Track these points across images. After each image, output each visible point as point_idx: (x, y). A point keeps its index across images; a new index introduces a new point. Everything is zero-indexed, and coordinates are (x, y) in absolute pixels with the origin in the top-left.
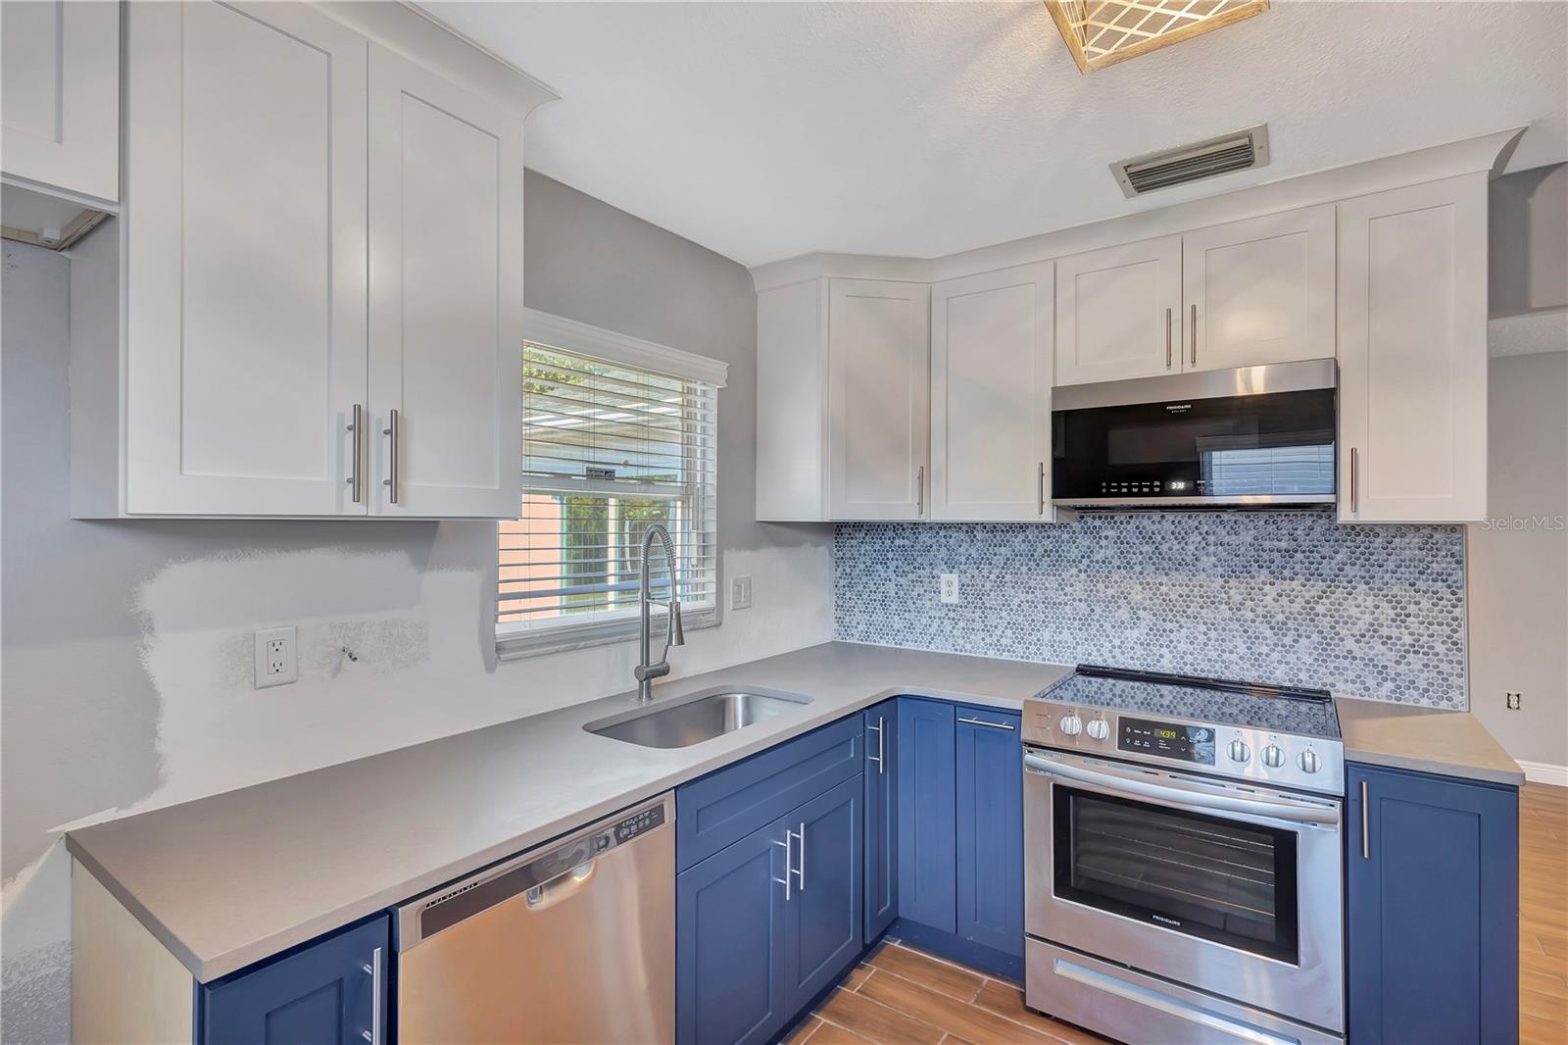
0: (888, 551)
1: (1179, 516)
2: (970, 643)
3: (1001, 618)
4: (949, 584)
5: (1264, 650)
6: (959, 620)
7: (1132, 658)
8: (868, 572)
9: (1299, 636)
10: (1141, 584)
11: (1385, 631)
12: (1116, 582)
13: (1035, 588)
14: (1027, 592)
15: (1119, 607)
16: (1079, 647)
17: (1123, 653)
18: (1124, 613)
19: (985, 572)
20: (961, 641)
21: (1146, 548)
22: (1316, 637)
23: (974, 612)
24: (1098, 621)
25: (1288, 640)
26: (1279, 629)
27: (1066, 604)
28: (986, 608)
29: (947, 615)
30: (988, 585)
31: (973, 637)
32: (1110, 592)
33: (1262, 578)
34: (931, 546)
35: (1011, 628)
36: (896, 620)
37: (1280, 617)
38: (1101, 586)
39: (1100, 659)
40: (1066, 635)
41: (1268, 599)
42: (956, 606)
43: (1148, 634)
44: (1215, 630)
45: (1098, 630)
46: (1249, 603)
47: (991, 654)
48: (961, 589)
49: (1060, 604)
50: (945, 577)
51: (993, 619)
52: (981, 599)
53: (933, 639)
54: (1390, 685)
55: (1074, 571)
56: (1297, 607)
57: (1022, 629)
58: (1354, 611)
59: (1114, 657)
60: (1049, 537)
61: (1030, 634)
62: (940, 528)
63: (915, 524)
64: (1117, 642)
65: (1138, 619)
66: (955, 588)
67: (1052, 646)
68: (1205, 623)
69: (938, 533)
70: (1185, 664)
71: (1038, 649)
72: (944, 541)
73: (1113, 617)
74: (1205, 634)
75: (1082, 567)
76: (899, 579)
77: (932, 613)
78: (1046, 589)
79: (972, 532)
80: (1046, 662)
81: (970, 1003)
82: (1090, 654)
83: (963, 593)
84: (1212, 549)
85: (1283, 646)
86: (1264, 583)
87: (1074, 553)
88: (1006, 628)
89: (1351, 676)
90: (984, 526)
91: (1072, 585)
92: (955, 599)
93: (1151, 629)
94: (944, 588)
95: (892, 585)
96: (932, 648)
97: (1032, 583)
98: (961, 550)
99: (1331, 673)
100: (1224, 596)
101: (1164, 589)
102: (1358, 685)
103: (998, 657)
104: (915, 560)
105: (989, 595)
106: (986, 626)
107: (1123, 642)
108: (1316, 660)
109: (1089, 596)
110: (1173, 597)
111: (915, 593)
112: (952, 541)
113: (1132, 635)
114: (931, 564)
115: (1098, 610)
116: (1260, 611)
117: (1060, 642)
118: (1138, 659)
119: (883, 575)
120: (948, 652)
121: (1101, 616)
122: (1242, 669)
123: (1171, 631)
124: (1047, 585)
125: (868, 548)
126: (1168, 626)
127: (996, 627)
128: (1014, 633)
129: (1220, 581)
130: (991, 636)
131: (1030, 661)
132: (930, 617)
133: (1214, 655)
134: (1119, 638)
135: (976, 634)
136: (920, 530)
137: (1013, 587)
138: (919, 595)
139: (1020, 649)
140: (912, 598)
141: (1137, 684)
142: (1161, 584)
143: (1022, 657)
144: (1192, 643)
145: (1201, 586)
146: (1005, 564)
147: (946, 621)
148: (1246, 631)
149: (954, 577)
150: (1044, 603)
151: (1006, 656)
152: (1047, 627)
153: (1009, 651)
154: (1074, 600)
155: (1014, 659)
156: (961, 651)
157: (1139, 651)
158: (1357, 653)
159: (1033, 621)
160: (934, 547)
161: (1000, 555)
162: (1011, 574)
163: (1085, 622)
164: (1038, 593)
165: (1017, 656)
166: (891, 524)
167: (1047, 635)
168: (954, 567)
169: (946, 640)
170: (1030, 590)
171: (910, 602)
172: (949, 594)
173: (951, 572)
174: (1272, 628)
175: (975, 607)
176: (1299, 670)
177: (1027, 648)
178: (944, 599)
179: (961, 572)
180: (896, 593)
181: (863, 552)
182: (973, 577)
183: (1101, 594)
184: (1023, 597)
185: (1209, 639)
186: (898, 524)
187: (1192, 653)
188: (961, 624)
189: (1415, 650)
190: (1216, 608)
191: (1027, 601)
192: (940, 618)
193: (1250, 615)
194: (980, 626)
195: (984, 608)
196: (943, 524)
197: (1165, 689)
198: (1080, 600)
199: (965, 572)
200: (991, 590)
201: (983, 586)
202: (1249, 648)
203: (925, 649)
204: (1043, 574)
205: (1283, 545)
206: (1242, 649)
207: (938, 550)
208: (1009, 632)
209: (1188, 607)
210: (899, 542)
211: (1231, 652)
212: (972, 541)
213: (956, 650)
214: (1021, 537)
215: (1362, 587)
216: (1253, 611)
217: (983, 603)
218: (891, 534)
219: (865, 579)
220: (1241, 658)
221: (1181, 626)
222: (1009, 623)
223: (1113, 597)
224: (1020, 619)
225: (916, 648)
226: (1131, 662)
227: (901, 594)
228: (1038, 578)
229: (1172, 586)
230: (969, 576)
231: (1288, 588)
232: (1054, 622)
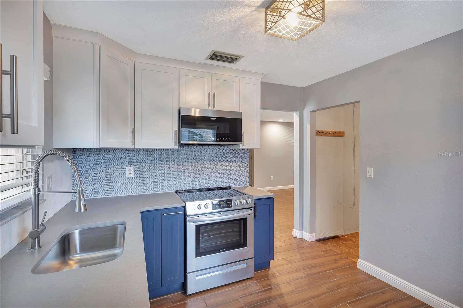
0: (102, 160)
1: (200, 147)
2: (138, 190)
3: (149, 180)
4: (130, 170)
5: (217, 179)
6: (134, 183)
7: (189, 186)
8: (91, 169)
9: (224, 175)
10: (191, 165)
11: (238, 172)
12: (185, 165)
13: (161, 169)
14: (158, 171)
15: (186, 173)
16: (175, 186)
17: (187, 185)
18: (187, 174)
19: (144, 166)
20: (134, 190)
21: (192, 155)
22: (227, 175)
23: (139, 179)
24: (180, 177)
25: (222, 176)
26: (220, 174)
27: (171, 173)
28: (144, 177)
29: (129, 182)
30: (145, 170)
31: (139, 188)
32: (183, 168)
33: (217, 162)
34: (122, 157)
35: (153, 183)
36: (106, 187)
37: (220, 171)
38: (181, 167)
39: (180, 188)
40: (171, 183)
41: (218, 167)
42: (133, 178)
43: (193, 179)
44: (208, 176)
45: (180, 180)
46: (215, 168)
47: (146, 193)
48: (134, 172)
49: (169, 173)
50: (128, 168)
51: (146, 181)
52: (142, 175)
53: (123, 191)
54: (238, 183)
55: (173, 163)
56: (223, 168)
57: (157, 183)
58: (233, 168)
59: (184, 187)
60: (165, 153)
61: (159, 184)
62: (126, 151)
63: (115, 149)
64: (185, 182)
65: (190, 175)
66: (132, 172)
67: (167, 187)
68: (206, 174)
69: (125, 152)
70: (202, 185)
71: (162, 188)
72: (127, 155)
73: (184, 175)
74: (206, 177)
75: (175, 162)
76: (107, 170)
77: (122, 182)
78: (165, 169)
79: (139, 152)
80: (165, 192)
81: (172, 305)
82: (178, 187)
83: (135, 173)
84: (207, 155)
85: (221, 178)
86: (218, 163)
87: (173, 158)
88: (151, 183)
89: (233, 182)
90: (143, 150)
91: (172, 168)
92: (132, 176)
93: (194, 178)
94: (128, 172)
95: (104, 173)
96: (123, 195)
97: (160, 168)
98: (134, 158)
99: (229, 182)
100: (209, 167)
101: (197, 166)
102: (234, 184)
103: (149, 193)
104: (115, 162)
105: (145, 173)
106: (144, 183)
107: (186, 182)
108: (227, 180)
109: (177, 170)
110: (199, 168)
111: (115, 175)
112: (131, 155)
113: (189, 180)
114: (122, 164)
115: (180, 174)
116: (217, 170)
117: (169, 185)
118: (190, 186)
119: (99, 169)
120: (130, 195)
121: (181, 176)
122: (213, 184)
123: (198, 177)
124: (165, 168)
125: (91, 159)
126: (198, 176)
127: (148, 183)
128: (154, 184)
129: (209, 163)
130: (146, 186)
131: (160, 192)
132: (122, 183)
133: (207, 182)
134: (186, 181)
135: (140, 187)
136: (117, 151)
137: (154, 170)
138: (117, 176)
139: (156, 189)
140: (113, 177)
141: (190, 193)
142: (196, 165)
143: (157, 192)
144: (203, 180)
145: (205, 165)
146: (151, 162)
147: (128, 184)
148: (214, 175)
149: (132, 168)
150: (164, 173)
151: (151, 192)
152: (165, 181)
153: (152, 191)
154: (173, 172)
155: (154, 193)
156: (135, 193)
157: (191, 184)
158: (233, 177)
159: (160, 180)
160: (123, 158)
161: (149, 159)
162: (153, 165)
163: (176, 178)
164: (162, 171)
165: (155, 192)
166: (103, 149)
167: (165, 184)
168: (131, 164)
169: (129, 191)
170: (160, 170)
171: (112, 179)
172: (130, 174)
173: (130, 166)
174: (219, 174)
175: (140, 178)
176: (224, 183)
177: (159, 189)
178: (128, 176)
179: (134, 166)
180: (106, 176)
181: (88, 160)
182: (139, 167)
183: (181, 169)
184: (157, 172)
185: (207, 178)
186: (107, 149)
187: (203, 183)
188: (135, 184)
189: (242, 175)
190: (208, 170)
191: (159, 174)
192: (126, 183)
193: (215, 171)
194: (142, 183)
195: (143, 178)
196: (127, 149)
197: (197, 193)
198: (175, 172)
199: (136, 166)
200: (146, 171)
201: (143, 170)
202: (215, 179)
203: (120, 195)
204: (164, 165)
205: (221, 154)
206: (213, 180)
207: (125, 159)
208: (152, 184)
209: (202, 170)
210: (106, 156)
211: (211, 181)
212: (139, 155)
213: (133, 194)
214: (156, 153)
215: (234, 162)
216: (215, 170)
217: (143, 176)
218: (103, 153)
219: (89, 172)
220: (213, 182)
221: (201, 176)
222: (152, 181)
223: (184, 170)
224: (156, 180)
225: (116, 196)
226: (188, 187)
227: (108, 176)
228: (162, 166)
229: (198, 165)
230: (138, 167)
231: (222, 164)
232: (167, 179)
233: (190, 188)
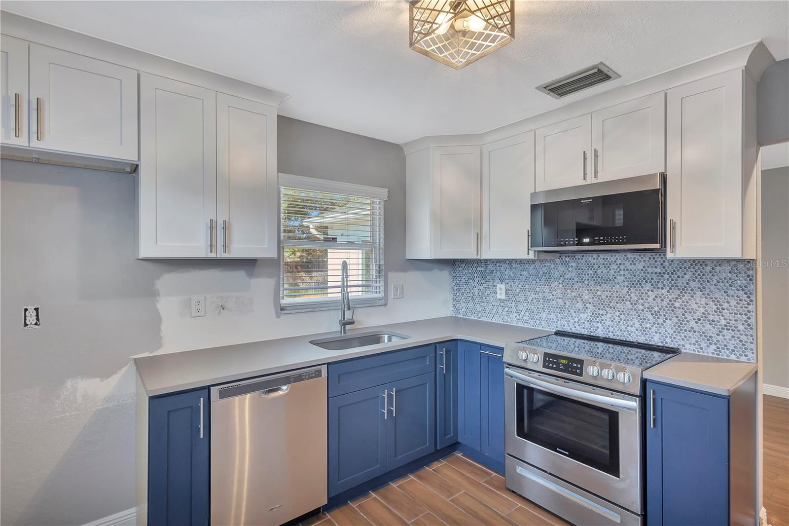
0: (475, 273)
1: (606, 255)
2: (510, 318)
3: (524, 306)
4: (501, 289)
5: (648, 325)
6: (505, 307)
7: (584, 328)
8: (467, 283)
9: (666, 319)
10: (588, 290)
11: (711, 317)
12: (576, 289)
13: (539, 292)
14: (535, 294)
15: (578, 302)
16: (559, 322)
17: (579, 325)
18: (580, 305)
19: (517, 284)
20: (506, 318)
21: (590, 272)
22: (675, 320)
23: (512, 303)
24: (568, 309)
25: (661, 321)
26: (656, 315)
27: (553, 300)
28: (517, 301)
29: (500, 304)
30: (518, 290)
31: (511, 315)
32: (573, 294)
33: (647, 288)
34: (493, 271)
35: (528, 312)
36: (479, 308)
37: (656, 309)
38: (569, 291)
39: (569, 328)
40: (553, 316)
41: (650, 299)
42: (504, 300)
43: (591, 316)
44: (624, 314)
45: (568, 314)
46: (640, 301)
47: (519, 324)
48: (506, 292)
49: (550, 300)
50: (499, 286)
51: (520, 307)
52: (515, 297)
53: (494, 316)
54: (713, 347)
55: (556, 283)
56: (665, 303)
57: (533, 312)
58: (695, 306)
59: (575, 327)
60: (545, 266)
61: (537, 315)
62: (497, 262)
63: (486, 260)
64: (576, 320)
65: (587, 308)
66: (503, 291)
67: (547, 321)
68: (619, 311)
69: (496, 264)
70: (609, 332)
71: (540, 322)
72: (498, 268)
73: (575, 307)
74: (619, 317)
75: (561, 282)
76: (479, 286)
77: (493, 303)
78: (544, 292)
79: (511, 264)
80: (544, 329)
81: (481, 482)
82: (564, 326)
83: (507, 294)
84: (622, 272)
85: (658, 324)
86: (648, 290)
87: (557, 275)
88: (526, 311)
89: (693, 341)
90: (516, 260)
91: (556, 291)
92: (503, 297)
93: (593, 314)
94: (498, 291)
95: (476, 289)
96: (494, 320)
97: (537, 289)
98: (506, 273)
99: (683, 339)
100: (628, 297)
101: (599, 293)
102: (697, 346)
103: (522, 326)
104: (486, 277)
105: (518, 295)
106: (517, 310)
107: (579, 320)
108: (675, 332)
109: (564, 296)
110: (604, 297)
111: (486, 294)
112: (502, 268)
113: (584, 316)
114: (493, 279)
115: (568, 303)
116: (646, 305)
117: (550, 319)
118: (586, 329)
119: (473, 284)
120: (501, 322)
121: (569, 306)
122: (637, 335)
123: (602, 315)
124: (544, 290)
125: (466, 272)
126: (601, 312)
127: (521, 311)
128: (529, 314)
129: (626, 289)
130: (519, 315)
131: (536, 328)
132: (493, 305)
133: (623, 328)
134: (578, 317)
135: (513, 314)
136: (488, 263)
137: (529, 291)
138: (488, 294)
139: (532, 322)
140: (485, 296)
141: (586, 341)
142: (597, 290)
143: (533, 326)
144: (612, 321)
145: (617, 292)
146: (526, 280)
147: (500, 308)
148: (639, 316)
149: (503, 286)
150: (543, 299)
151: (526, 325)
152: (544, 311)
153: (527, 323)
154: (557, 298)
155: (529, 327)
156: (506, 322)
157: (587, 325)
158: (696, 329)
159: (538, 308)
160: (495, 272)
161: (523, 275)
162: (528, 284)
163: (562, 309)
164: (540, 294)
165: (531, 326)
166: (476, 260)
167: (544, 316)
168: (503, 281)
169: (500, 317)
170: (536, 293)
171: (484, 298)
172: (501, 294)
173: (502, 283)
174: (652, 314)
175: (512, 301)
176: (666, 337)
177: (535, 322)
178: (499, 297)
179: (506, 283)
180: (478, 294)
181: (464, 273)
182: (511, 286)
183: (569, 295)
184: (533, 296)
185: (621, 319)
186: (479, 260)
187: (612, 327)
188: (506, 309)
189: (727, 327)
190: (625, 303)
191: (535, 299)
192: (497, 306)
193: (642, 307)
194: (514, 310)
195: (516, 301)
196: (498, 260)
197: (600, 344)
198: (560, 298)
199: (508, 284)
200: (519, 293)
201: (516, 291)
202: (641, 325)
203: (490, 321)
204: (543, 285)
205: (658, 270)
206: (637, 325)
207: (496, 273)
208: (527, 314)
209: (611, 302)
210: (479, 269)
211: (632, 326)
212: (511, 268)
213: (504, 322)
214: (533, 266)
215: (699, 293)
216: (643, 305)
217: (516, 299)
218: (476, 265)
219: (465, 286)
220: (637, 330)
221: (607, 313)
222: (527, 309)
223: (575, 297)
224: (532, 307)
225: (486, 320)
226: (583, 330)
227: (480, 294)
228: (541, 287)
229: (602, 291)
230: (509, 285)
231: (660, 293)
232: (548, 309)
233: (585, 332)
